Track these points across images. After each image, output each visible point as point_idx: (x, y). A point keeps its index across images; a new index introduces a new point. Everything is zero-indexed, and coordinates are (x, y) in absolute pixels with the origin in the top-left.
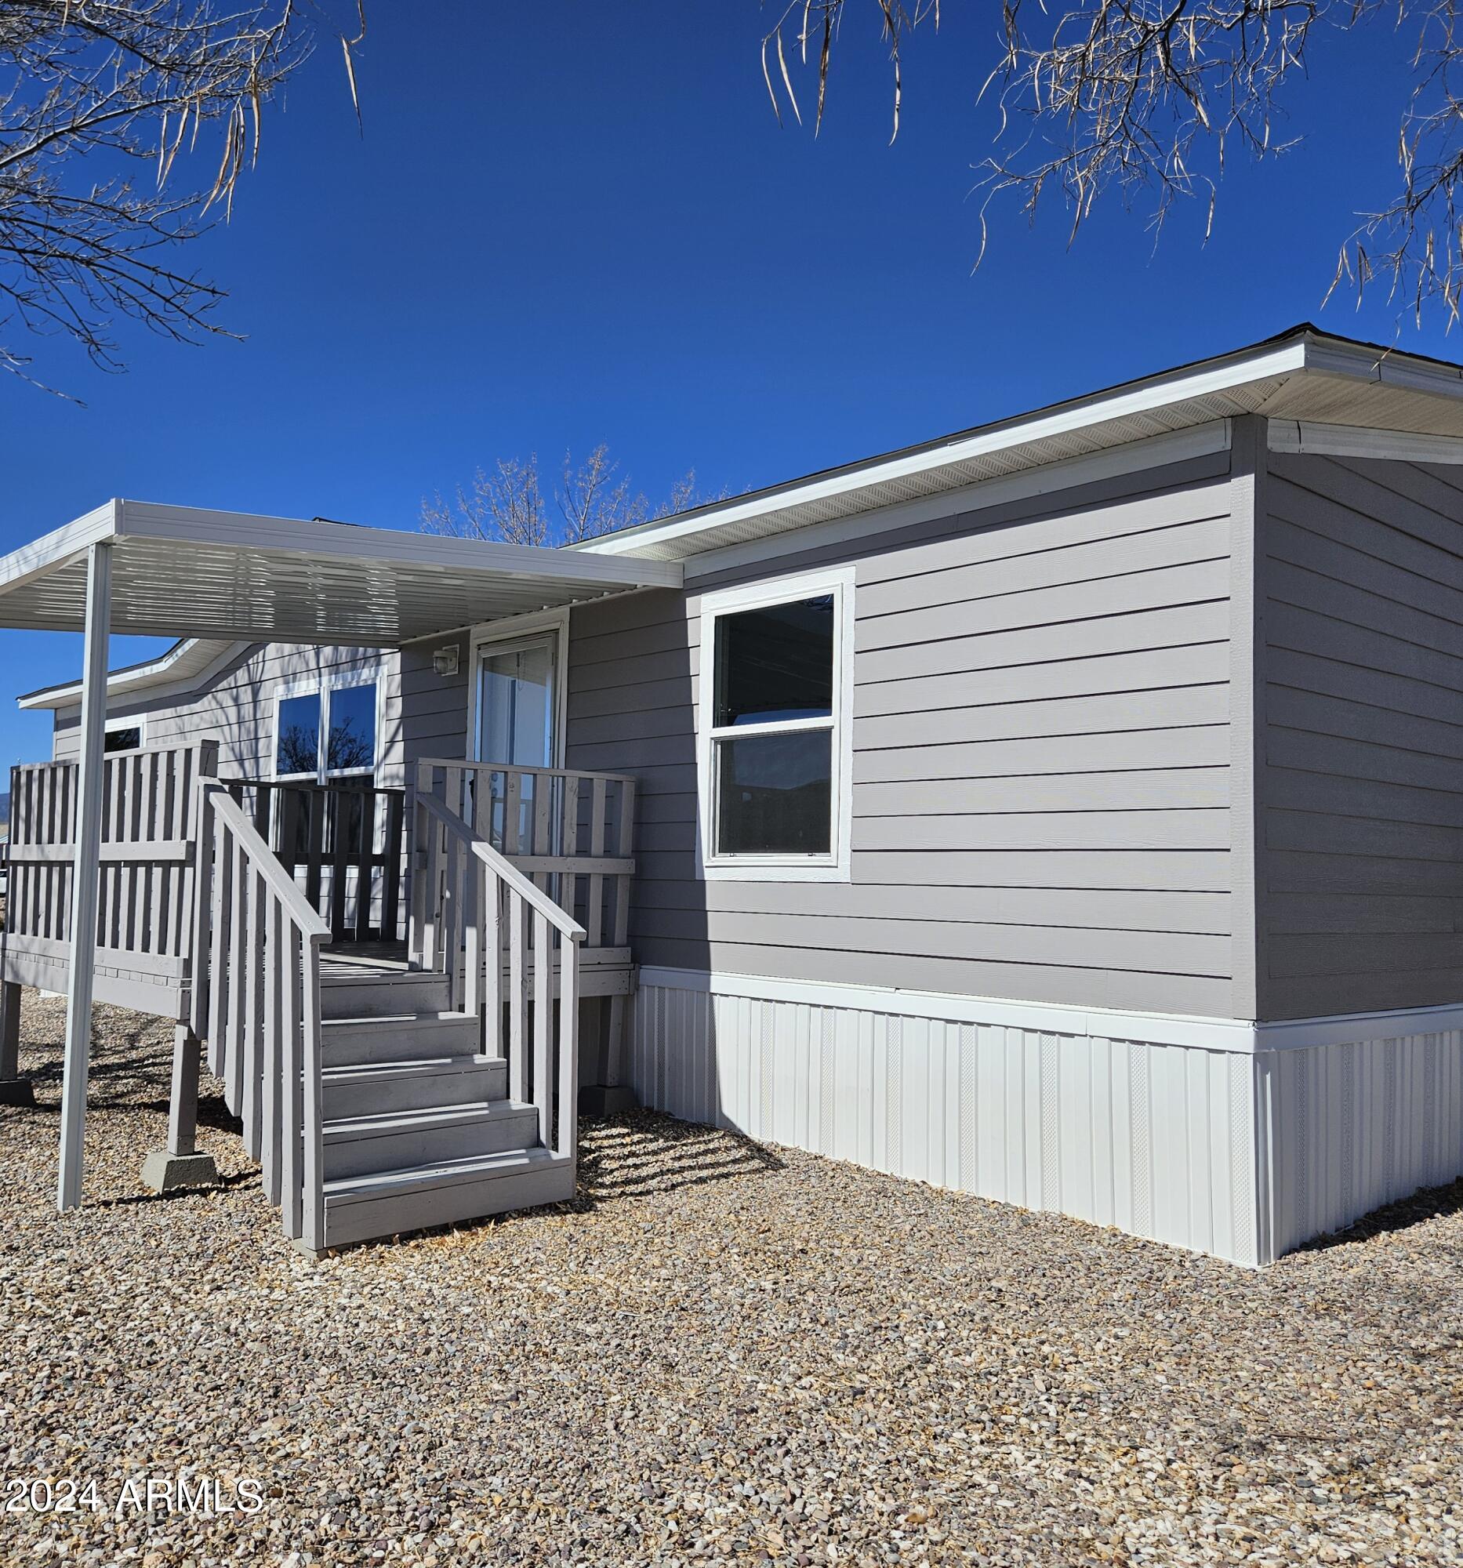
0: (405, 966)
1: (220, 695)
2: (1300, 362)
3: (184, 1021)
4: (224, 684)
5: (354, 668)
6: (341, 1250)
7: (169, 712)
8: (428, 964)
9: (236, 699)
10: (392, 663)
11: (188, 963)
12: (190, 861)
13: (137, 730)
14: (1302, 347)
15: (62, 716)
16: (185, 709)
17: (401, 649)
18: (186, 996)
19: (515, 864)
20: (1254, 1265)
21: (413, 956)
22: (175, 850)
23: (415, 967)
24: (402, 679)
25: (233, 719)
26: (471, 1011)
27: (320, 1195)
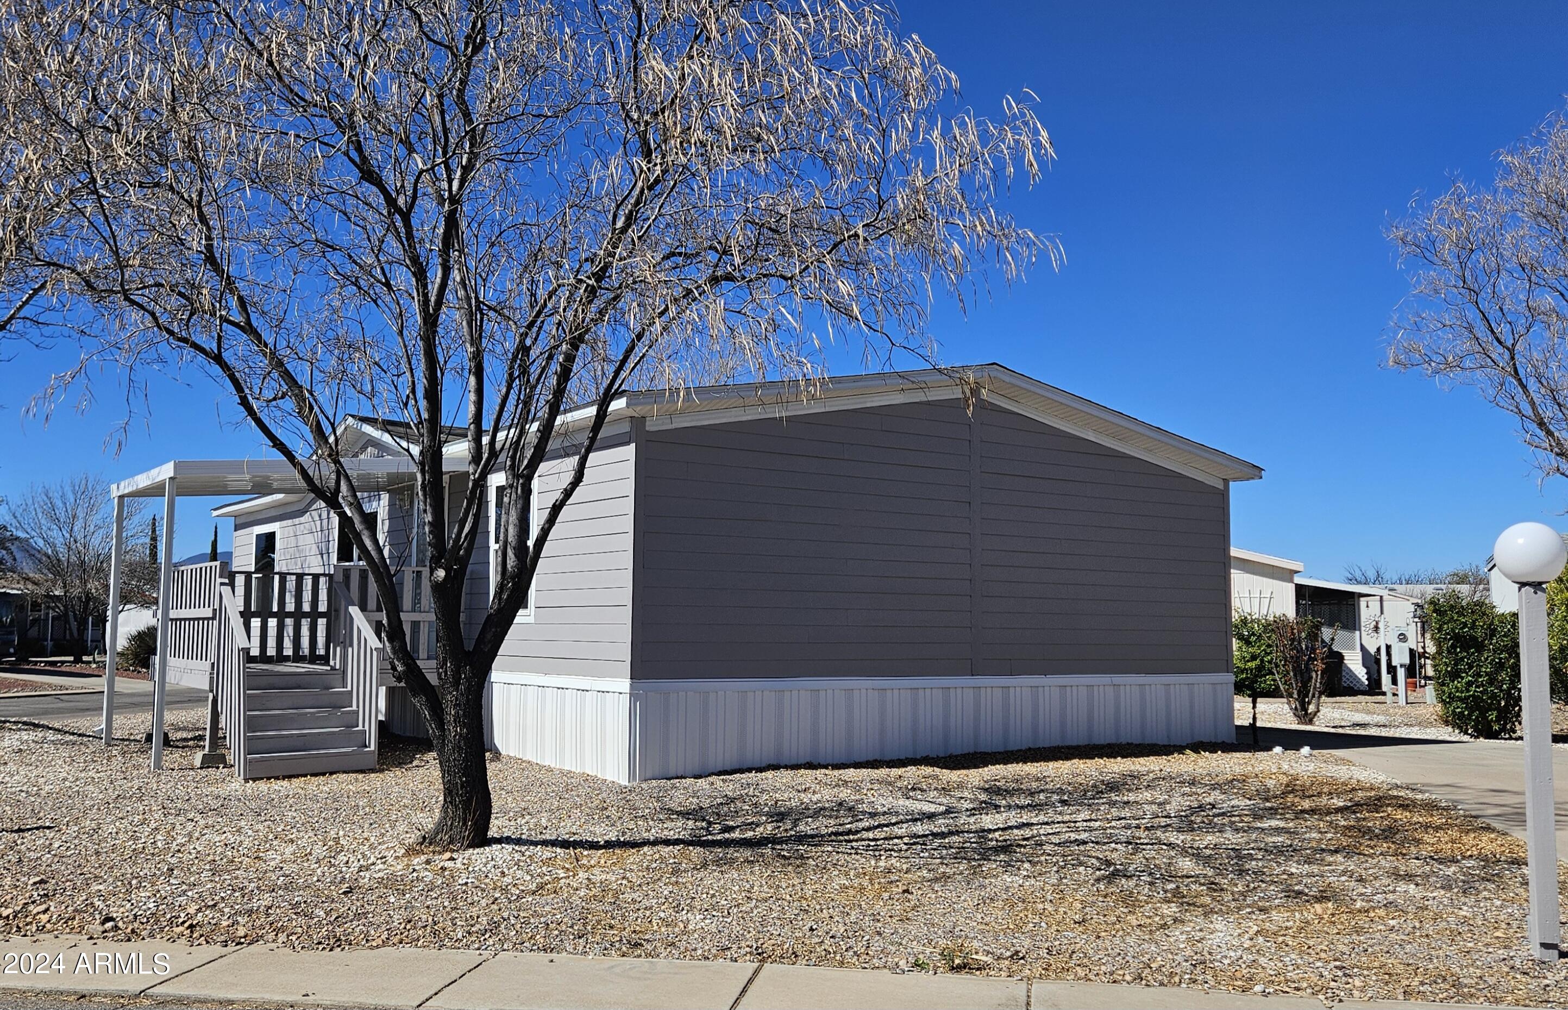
0: (329, 668)
1: (313, 513)
2: (624, 405)
3: (212, 691)
4: (314, 507)
5: (370, 501)
6: (254, 780)
7: (289, 522)
8: (338, 667)
9: (320, 516)
10: (385, 497)
11: (213, 664)
12: (213, 618)
13: (274, 533)
14: (625, 399)
15: (240, 521)
16: (297, 521)
17: (388, 491)
18: (211, 678)
19: (365, 616)
20: (627, 784)
21: (332, 663)
22: (208, 613)
23: (333, 669)
24: (389, 510)
25: (319, 529)
26: (349, 688)
27: (245, 759)
